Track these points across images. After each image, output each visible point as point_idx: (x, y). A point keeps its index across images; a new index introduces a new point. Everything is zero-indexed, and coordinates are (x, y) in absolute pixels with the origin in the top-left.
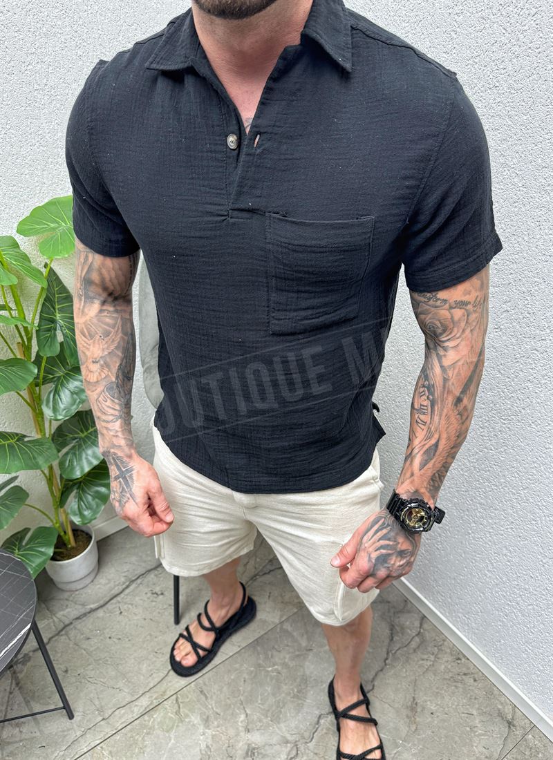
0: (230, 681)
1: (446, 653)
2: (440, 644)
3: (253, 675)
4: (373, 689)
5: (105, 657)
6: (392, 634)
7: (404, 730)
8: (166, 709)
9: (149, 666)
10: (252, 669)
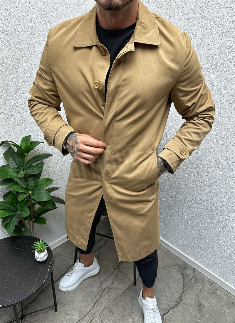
0: (122, 305)
1: (206, 283)
2: (203, 279)
3: (131, 301)
4: (182, 300)
5: (64, 302)
6: (183, 277)
7: (198, 315)
8: (96, 321)
9: (85, 303)
10: (130, 299)
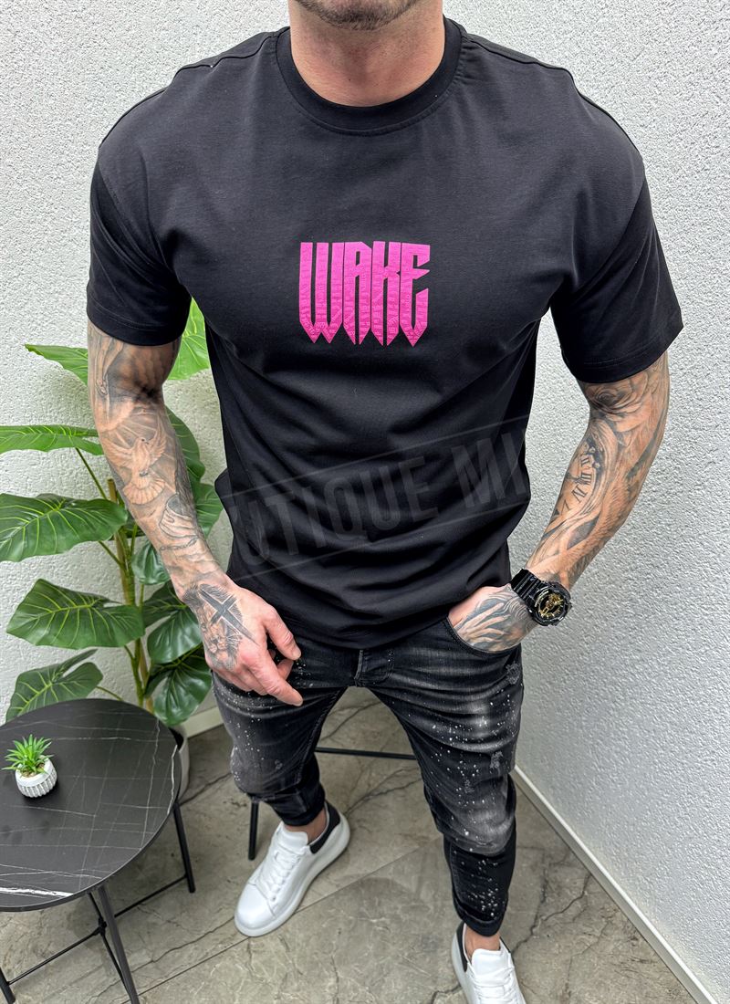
0: (320, 931)
1: (617, 928)
2: (610, 914)
3: (351, 926)
6: (544, 893)
8: (233, 957)
9: (219, 898)
10: (351, 918)
